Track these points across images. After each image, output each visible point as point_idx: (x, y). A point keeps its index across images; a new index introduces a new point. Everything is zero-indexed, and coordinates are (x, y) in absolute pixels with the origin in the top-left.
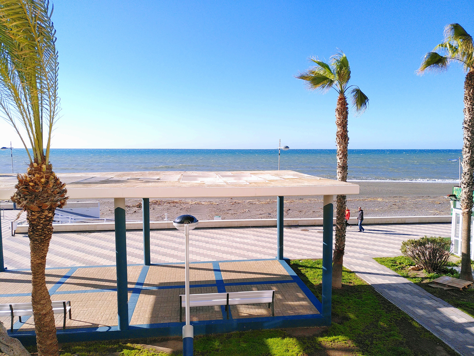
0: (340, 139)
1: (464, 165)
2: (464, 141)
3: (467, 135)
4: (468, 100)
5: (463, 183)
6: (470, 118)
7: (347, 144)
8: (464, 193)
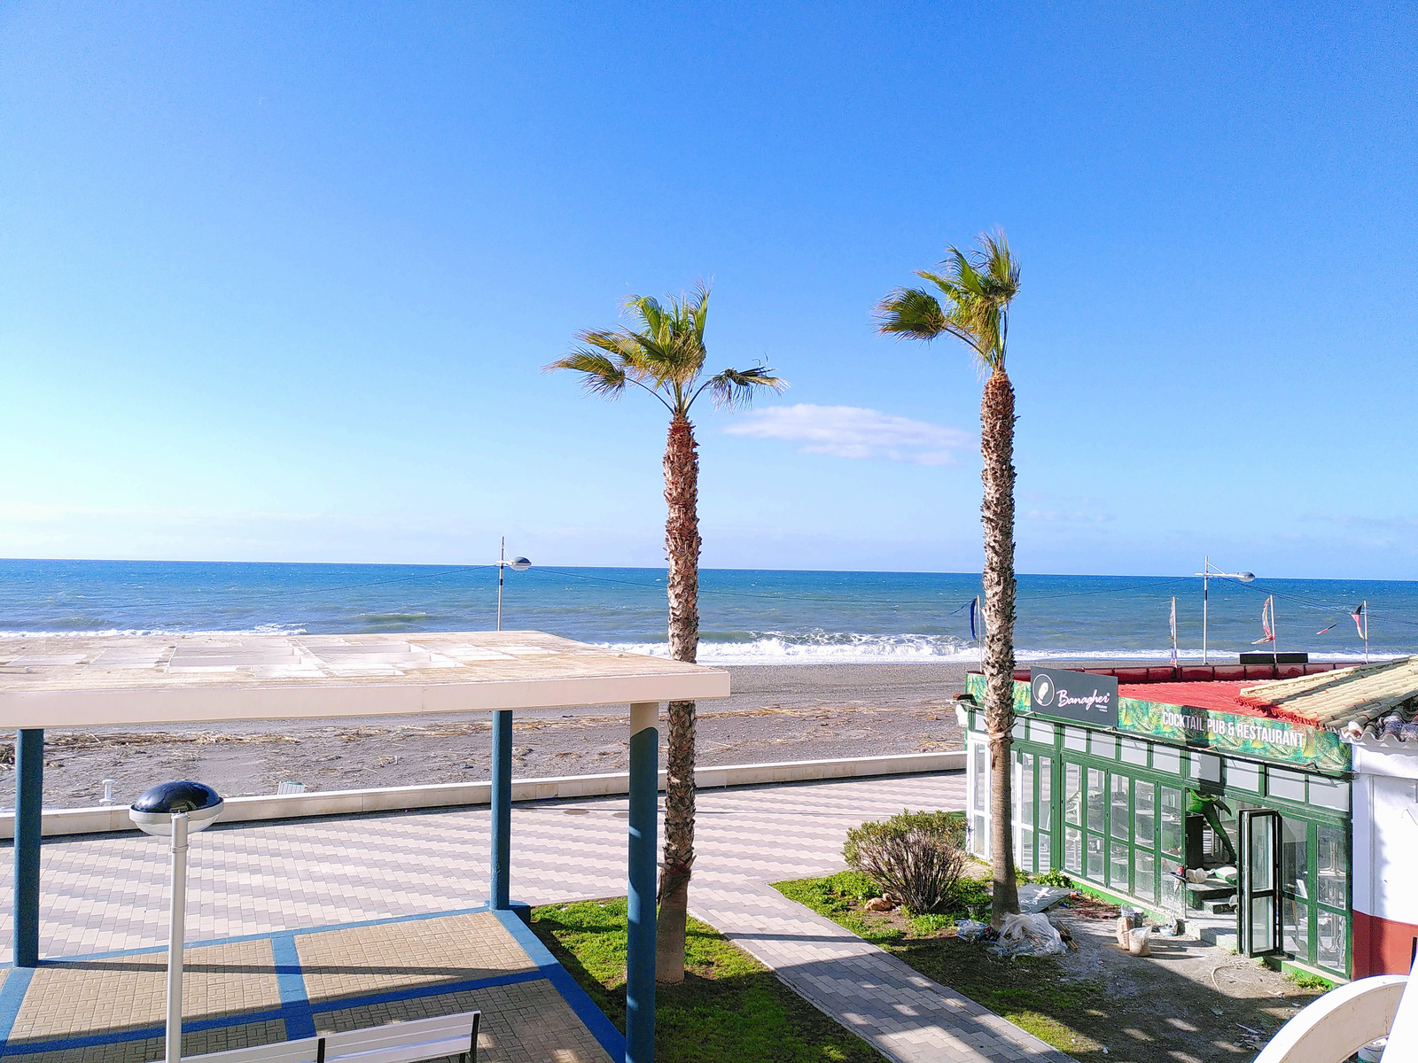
0: (676, 542)
1: (989, 616)
2: (986, 554)
3: (993, 538)
4: (990, 448)
5: (988, 663)
6: (998, 496)
7: (695, 554)
8: (992, 690)
